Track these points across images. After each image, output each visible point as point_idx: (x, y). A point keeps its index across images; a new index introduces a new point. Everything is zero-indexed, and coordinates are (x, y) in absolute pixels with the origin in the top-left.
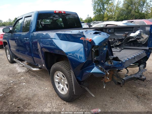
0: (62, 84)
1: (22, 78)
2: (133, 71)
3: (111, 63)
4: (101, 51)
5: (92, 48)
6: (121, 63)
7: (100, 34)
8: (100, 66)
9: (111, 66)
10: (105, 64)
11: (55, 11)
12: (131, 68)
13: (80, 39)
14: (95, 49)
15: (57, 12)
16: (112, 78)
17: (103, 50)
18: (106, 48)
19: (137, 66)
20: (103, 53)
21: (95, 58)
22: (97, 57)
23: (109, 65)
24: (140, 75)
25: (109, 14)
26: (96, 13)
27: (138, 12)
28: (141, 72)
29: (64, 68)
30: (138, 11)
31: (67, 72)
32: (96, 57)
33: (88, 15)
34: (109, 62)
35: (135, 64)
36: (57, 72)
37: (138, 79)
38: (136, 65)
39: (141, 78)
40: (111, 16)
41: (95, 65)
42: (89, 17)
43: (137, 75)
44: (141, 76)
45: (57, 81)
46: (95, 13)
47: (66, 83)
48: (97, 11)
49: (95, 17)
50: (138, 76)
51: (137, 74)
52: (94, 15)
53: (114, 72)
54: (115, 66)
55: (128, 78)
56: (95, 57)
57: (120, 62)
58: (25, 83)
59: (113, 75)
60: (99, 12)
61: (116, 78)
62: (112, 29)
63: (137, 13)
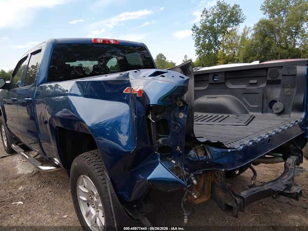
0: (94, 207)
1: (20, 189)
2: (275, 171)
3: (206, 154)
4: (173, 122)
5: (148, 114)
6: (231, 151)
7: (163, 76)
8: (173, 161)
9: (204, 162)
10: (189, 156)
11: (95, 39)
12: (271, 165)
13: (124, 92)
14: (157, 117)
15: (99, 41)
16: (212, 192)
17: (176, 119)
18: (183, 112)
19: (281, 159)
20: (177, 127)
21: (160, 141)
22: (166, 138)
23: (200, 159)
24: (286, 185)
25: (228, 52)
26: (202, 52)
27: (287, 48)
28: (289, 176)
29: (94, 168)
30: (287, 45)
31: (101, 177)
32: (162, 137)
33: (186, 56)
34: (199, 150)
35: (275, 154)
36: (82, 176)
37: (281, 193)
38: (276, 157)
39: (288, 192)
40: (231, 57)
41: (159, 160)
42: (188, 59)
43: (277, 185)
44: (288, 187)
45: (84, 199)
46: (199, 52)
47: (100, 205)
48: (204, 49)
49: (200, 59)
50: (280, 186)
51: (279, 181)
52: (197, 56)
53: (216, 177)
54: (216, 161)
55: (254, 191)
56: (158, 138)
57: (229, 150)
58: (22, 200)
59: (213, 184)
60: (208, 49)
61: (220, 194)
62: (220, 76)
63: (284, 50)
